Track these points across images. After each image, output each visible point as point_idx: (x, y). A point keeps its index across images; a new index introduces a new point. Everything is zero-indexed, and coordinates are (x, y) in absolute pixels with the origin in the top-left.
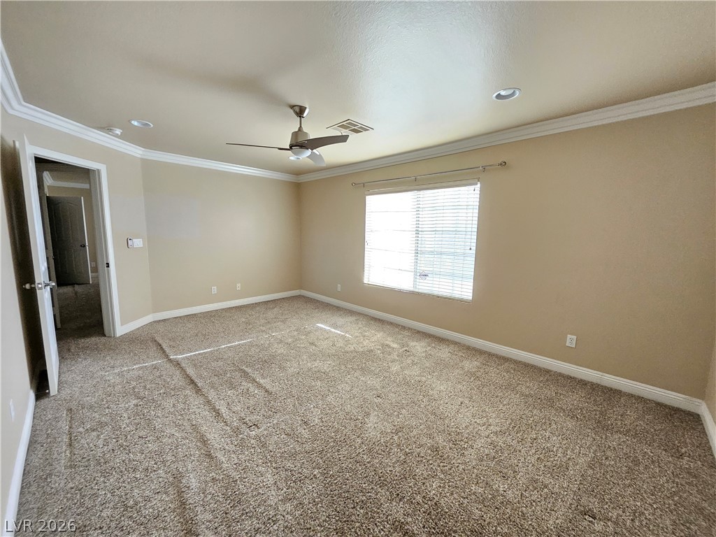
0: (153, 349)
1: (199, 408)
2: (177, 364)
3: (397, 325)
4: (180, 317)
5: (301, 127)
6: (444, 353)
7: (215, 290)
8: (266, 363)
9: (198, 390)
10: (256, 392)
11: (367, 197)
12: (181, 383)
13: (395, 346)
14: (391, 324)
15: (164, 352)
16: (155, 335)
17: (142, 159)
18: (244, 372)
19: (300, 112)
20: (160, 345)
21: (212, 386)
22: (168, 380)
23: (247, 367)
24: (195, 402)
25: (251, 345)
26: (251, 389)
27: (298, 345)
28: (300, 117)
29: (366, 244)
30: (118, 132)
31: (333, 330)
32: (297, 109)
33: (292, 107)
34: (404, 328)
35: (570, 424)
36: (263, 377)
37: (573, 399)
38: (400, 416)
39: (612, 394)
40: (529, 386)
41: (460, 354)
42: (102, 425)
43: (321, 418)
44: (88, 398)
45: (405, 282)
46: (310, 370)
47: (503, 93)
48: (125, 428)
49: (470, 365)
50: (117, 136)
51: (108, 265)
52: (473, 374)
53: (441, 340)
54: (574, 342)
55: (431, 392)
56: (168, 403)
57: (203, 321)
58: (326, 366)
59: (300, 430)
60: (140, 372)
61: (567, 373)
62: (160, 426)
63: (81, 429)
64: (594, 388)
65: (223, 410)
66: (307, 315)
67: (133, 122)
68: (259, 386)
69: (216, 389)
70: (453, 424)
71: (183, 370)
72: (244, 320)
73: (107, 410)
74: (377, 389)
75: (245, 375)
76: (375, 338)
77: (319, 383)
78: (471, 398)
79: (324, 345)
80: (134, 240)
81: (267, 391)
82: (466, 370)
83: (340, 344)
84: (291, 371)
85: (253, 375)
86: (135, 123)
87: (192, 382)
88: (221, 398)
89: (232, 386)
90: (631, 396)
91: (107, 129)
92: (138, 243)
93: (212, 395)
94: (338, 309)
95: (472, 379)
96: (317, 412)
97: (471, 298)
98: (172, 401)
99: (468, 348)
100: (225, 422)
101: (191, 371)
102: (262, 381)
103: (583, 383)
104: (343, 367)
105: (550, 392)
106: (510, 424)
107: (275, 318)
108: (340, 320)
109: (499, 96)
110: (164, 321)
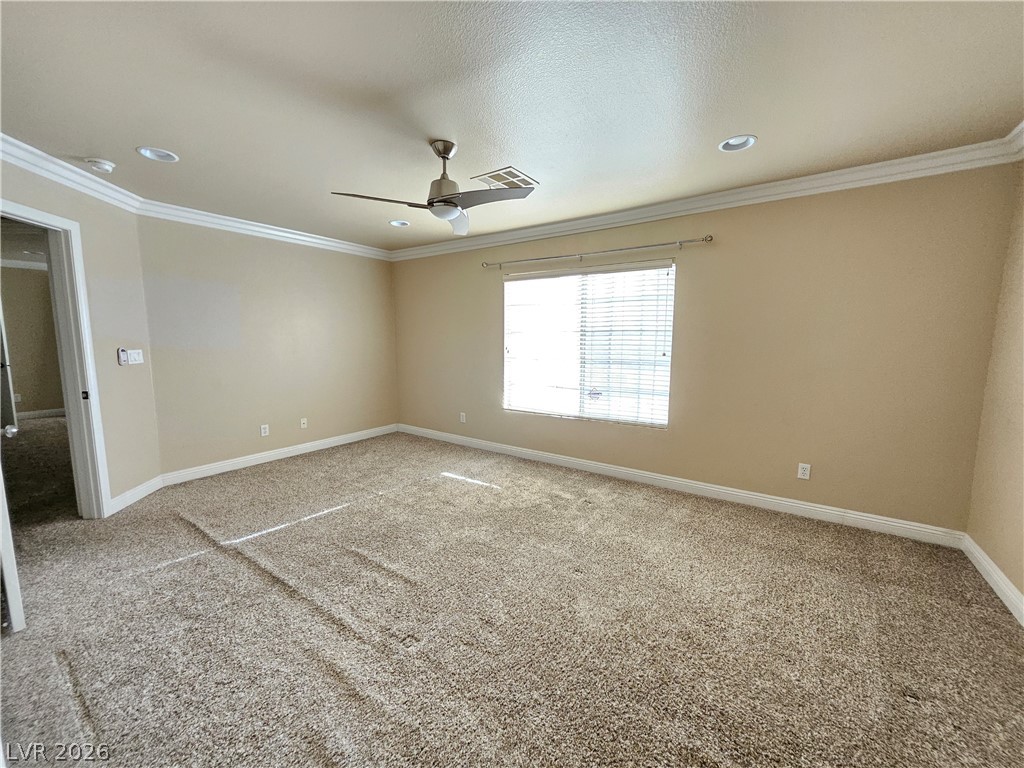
0: (183, 536)
1: (305, 621)
2: (237, 553)
3: (559, 468)
4: (211, 477)
5: (444, 173)
6: (638, 500)
7: (266, 430)
8: (388, 538)
9: (292, 593)
10: (389, 585)
11: (506, 284)
12: (255, 585)
13: (568, 496)
14: (549, 465)
15: (205, 536)
16: (179, 510)
18: (357, 554)
19: (444, 150)
20: (194, 526)
21: (313, 582)
22: (232, 581)
23: (359, 547)
24: (295, 611)
25: (351, 513)
26: (381, 581)
27: (427, 507)
28: (444, 158)
29: (505, 351)
30: (109, 166)
31: (469, 480)
32: (440, 146)
33: (433, 142)
34: (569, 470)
35: (833, 579)
36: (394, 561)
37: (822, 547)
38: (620, 595)
39: (861, 535)
40: (763, 535)
41: (659, 500)
42: (137, 672)
43: (508, 613)
44: (90, 629)
45: (564, 404)
46: (460, 541)
47: (732, 142)
48: (183, 672)
49: (680, 513)
50: (104, 175)
51: (86, 395)
52: (688, 526)
53: (627, 483)
54: (808, 473)
55: (646, 557)
56: (248, 619)
57: (253, 481)
58: (483, 534)
59: (484, 634)
60: (174, 573)
61: (800, 514)
62: (249, 659)
63: (98, 685)
64: (840, 531)
65: (348, 619)
66: (421, 460)
67: (143, 151)
68: (392, 575)
69: (321, 587)
70: (693, 597)
71: (252, 563)
72: (323, 475)
73: (136, 645)
74: (570, 561)
75: (363, 560)
76: (535, 488)
77: (482, 561)
78: (700, 558)
79: (466, 502)
80: (129, 352)
81: (407, 581)
82: (677, 520)
83: (489, 500)
84: (432, 546)
85: (375, 559)
86: (147, 153)
87: (276, 580)
88: (337, 600)
89: (347, 581)
90: (882, 535)
91: (85, 159)
92: (135, 357)
93: (318, 596)
94: (464, 449)
95: (690, 532)
96: (497, 604)
97: (666, 422)
98: (253, 614)
99: (667, 491)
100: (360, 638)
101: (265, 562)
102: (393, 567)
103: (823, 525)
104: (508, 533)
105: (791, 540)
106: (764, 588)
107: (372, 468)
108: (476, 466)
109: (727, 146)
110: (184, 484)
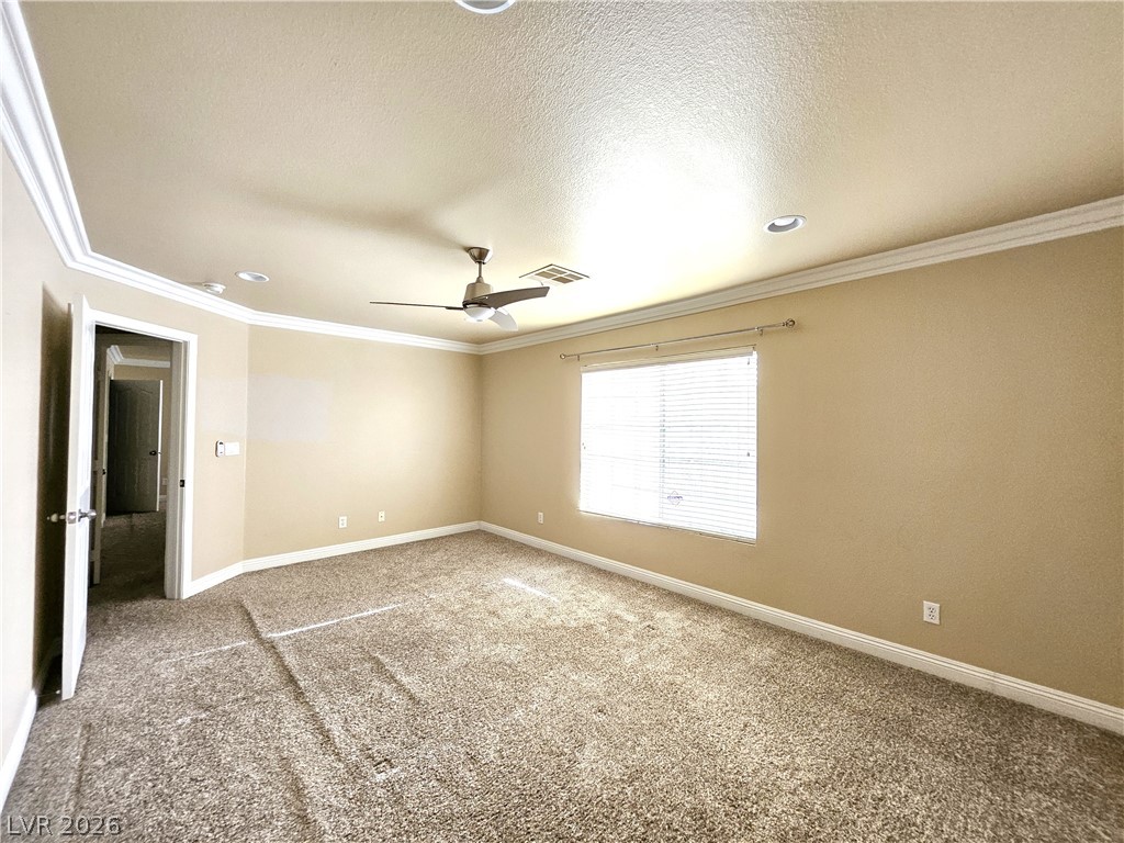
0: (236, 624)
1: (297, 726)
2: (271, 647)
3: (635, 582)
4: (286, 566)
5: (480, 276)
6: (714, 631)
7: (343, 522)
8: (415, 645)
9: (299, 695)
10: (393, 699)
11: (583, 375)
12: (272, 682)
13: (631, 618)
14: (624, 579)
15: (253, 625)
16: (244, 597)
17: (252, 326)
18: (378, 662)
19: (480, 256)
20: (249, 614)
21: (324, 687)
22: (254, 675)
23: (382, 654)
24: (292, 715)
25: (394, 615)
26: (386, 694)
27: (470, 616)
28: (480, 263)
29: (582, 447)
30: (219, 288)
31: (528, 589)
32: (476, 253)
33: (468, 250)
34: (645, 586)
35: (944, 770)
36: (408, 672)
37: (946, 722)
38: (638, 749)
39: (1016, 712)
40: (865, 695)
41: (742, 633)
42: (135, 754)
43: (500, 751)
44: (120, 706)
45: (646, 509)
46: (486, 659)
47: (779, 223)
48: (170, 761)
49: (761, 653)
50: (217, 294)
51: (183, 483)
52: (765, 671)
53: (709, 608)
54: (937, 614)
55: (692, 705)
56: (247, 718)
57: (321, 573)
58: (511, 653)
59: (463, 771)
60: (211, 660)
61: (932, 671)
62: (229, 759)
63: (100, 762)
64: (985, 701)
65: (337, 731)
66: (489, 563)
67: (242, 275)
68: (401, 688)
69: (329, 693)
70: (730, 766)
71: (279, 658)
72: (386, 571)
73: (147, 728)
74: (597, 698)
75: (379, 667)
76: (597, 605)
77: (500, 685)
78: (762, 716)
79: (512, 614)
80: (226, 444)
81: (412, 698)
82: (752, 663)
83: (540, 613)
84: (455, 661)
85: (391, 669)
86: (244, 276)
87: (292, 680)
88: (336, 708)
89: (356, 689)
90: (1052, 717)
91: (204, 284)
92: (232, 449)
93: (321, 703)
94: (538, 553)
95: (764, 680)
96: (493, 739)
97: (754, 536)
98: (255, 713)
99: (756, 623)
100: (338, 754)
101: (291, 660)
102: (405, 680)
103: (962, 691)
104: (542, 656)
105: (902, 706)
106: (834, 768)
107: (436, 568)
108: (542, 572)
109: (773, 228)
110: (260, 572)
